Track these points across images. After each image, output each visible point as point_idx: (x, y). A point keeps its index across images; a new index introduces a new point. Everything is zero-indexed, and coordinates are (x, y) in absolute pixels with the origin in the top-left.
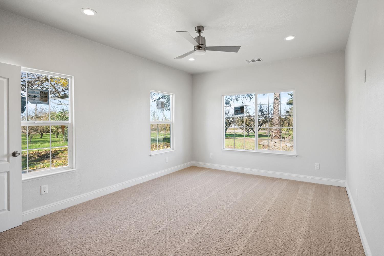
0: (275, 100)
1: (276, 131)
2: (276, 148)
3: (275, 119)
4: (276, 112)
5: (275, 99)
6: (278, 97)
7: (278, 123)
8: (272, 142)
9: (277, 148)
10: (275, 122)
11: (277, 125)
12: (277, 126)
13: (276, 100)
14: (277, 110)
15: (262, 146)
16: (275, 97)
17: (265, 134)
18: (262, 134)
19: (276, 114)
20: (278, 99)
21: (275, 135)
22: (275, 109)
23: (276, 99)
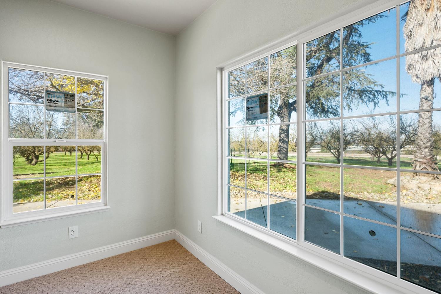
0: (421, 101)
1: (424, 161)
2: (423, 193)
3: (422, 137)
4: (424, 124)
5: (423, 99)
6: (430, 95)
7: (429, 144)
8: (414, 179)
9: (425, 195)
10: (421, 143)
11: (426, 148)
12: (427, 150)
13: (425, 101)
14: (428, 120)
15: (391, 187)
16: (423, 96)
17: (410, 160)
18: (405, 161)
19: (425, 127)
20: (428, 99)
21: (422, 167)
22: (421, 119)
23: (426, 99)
